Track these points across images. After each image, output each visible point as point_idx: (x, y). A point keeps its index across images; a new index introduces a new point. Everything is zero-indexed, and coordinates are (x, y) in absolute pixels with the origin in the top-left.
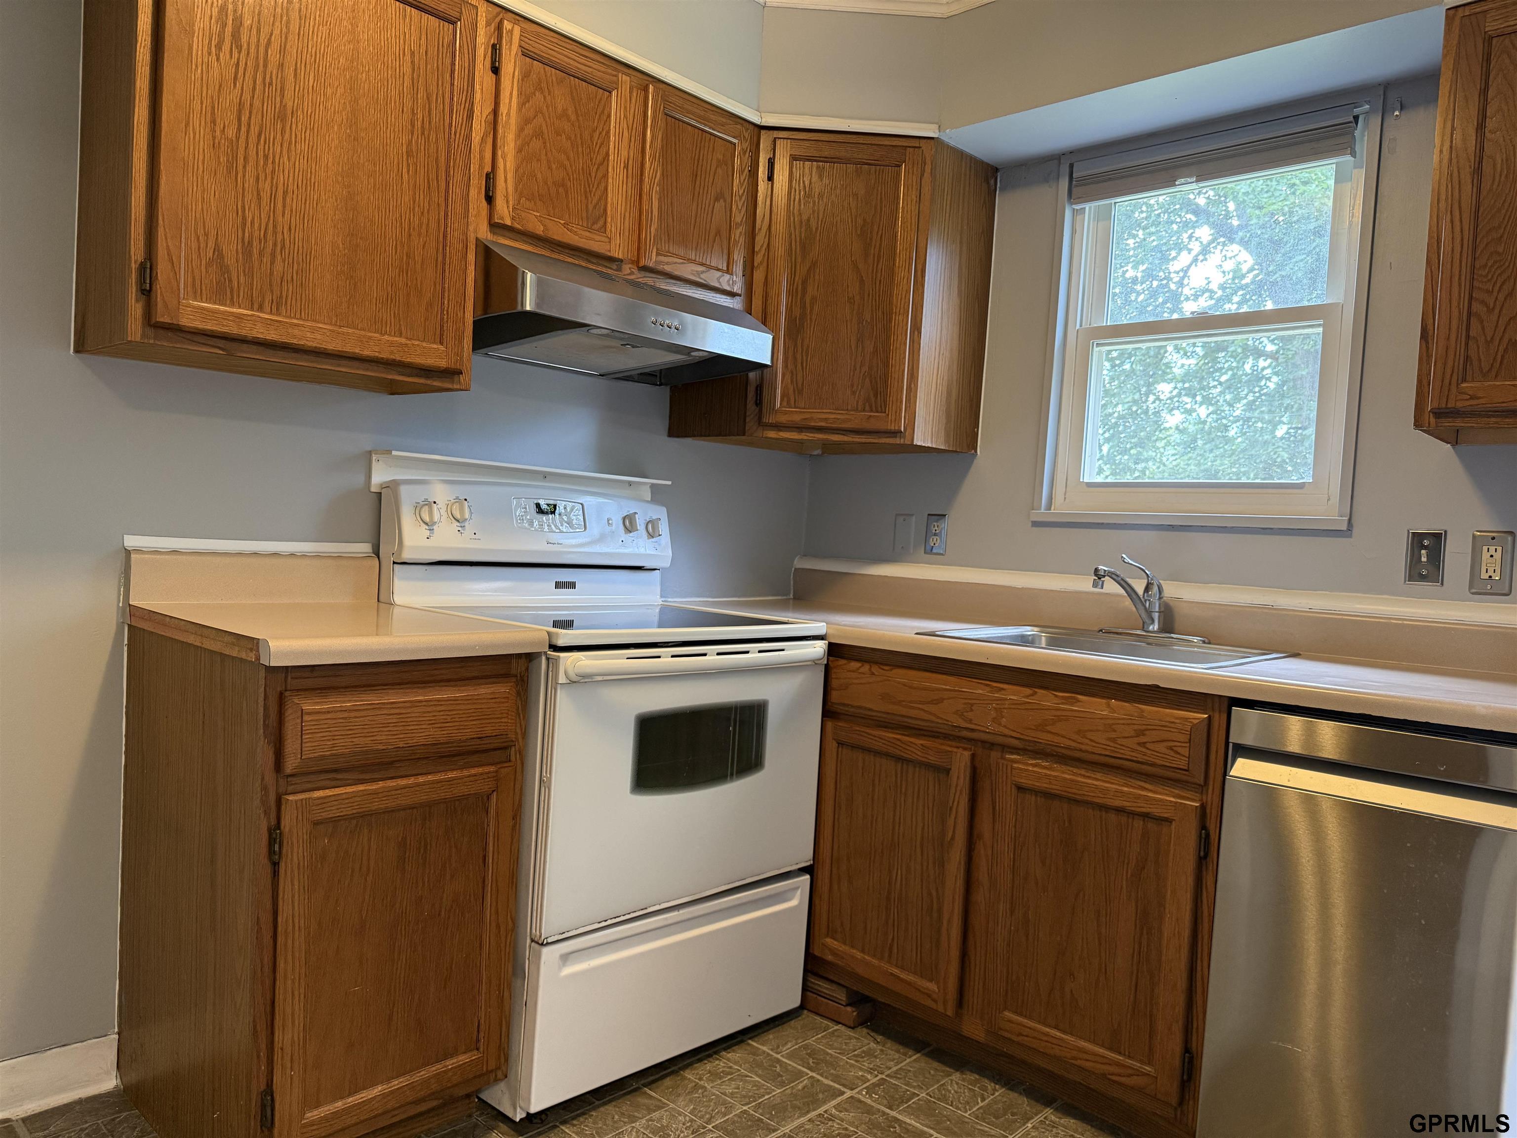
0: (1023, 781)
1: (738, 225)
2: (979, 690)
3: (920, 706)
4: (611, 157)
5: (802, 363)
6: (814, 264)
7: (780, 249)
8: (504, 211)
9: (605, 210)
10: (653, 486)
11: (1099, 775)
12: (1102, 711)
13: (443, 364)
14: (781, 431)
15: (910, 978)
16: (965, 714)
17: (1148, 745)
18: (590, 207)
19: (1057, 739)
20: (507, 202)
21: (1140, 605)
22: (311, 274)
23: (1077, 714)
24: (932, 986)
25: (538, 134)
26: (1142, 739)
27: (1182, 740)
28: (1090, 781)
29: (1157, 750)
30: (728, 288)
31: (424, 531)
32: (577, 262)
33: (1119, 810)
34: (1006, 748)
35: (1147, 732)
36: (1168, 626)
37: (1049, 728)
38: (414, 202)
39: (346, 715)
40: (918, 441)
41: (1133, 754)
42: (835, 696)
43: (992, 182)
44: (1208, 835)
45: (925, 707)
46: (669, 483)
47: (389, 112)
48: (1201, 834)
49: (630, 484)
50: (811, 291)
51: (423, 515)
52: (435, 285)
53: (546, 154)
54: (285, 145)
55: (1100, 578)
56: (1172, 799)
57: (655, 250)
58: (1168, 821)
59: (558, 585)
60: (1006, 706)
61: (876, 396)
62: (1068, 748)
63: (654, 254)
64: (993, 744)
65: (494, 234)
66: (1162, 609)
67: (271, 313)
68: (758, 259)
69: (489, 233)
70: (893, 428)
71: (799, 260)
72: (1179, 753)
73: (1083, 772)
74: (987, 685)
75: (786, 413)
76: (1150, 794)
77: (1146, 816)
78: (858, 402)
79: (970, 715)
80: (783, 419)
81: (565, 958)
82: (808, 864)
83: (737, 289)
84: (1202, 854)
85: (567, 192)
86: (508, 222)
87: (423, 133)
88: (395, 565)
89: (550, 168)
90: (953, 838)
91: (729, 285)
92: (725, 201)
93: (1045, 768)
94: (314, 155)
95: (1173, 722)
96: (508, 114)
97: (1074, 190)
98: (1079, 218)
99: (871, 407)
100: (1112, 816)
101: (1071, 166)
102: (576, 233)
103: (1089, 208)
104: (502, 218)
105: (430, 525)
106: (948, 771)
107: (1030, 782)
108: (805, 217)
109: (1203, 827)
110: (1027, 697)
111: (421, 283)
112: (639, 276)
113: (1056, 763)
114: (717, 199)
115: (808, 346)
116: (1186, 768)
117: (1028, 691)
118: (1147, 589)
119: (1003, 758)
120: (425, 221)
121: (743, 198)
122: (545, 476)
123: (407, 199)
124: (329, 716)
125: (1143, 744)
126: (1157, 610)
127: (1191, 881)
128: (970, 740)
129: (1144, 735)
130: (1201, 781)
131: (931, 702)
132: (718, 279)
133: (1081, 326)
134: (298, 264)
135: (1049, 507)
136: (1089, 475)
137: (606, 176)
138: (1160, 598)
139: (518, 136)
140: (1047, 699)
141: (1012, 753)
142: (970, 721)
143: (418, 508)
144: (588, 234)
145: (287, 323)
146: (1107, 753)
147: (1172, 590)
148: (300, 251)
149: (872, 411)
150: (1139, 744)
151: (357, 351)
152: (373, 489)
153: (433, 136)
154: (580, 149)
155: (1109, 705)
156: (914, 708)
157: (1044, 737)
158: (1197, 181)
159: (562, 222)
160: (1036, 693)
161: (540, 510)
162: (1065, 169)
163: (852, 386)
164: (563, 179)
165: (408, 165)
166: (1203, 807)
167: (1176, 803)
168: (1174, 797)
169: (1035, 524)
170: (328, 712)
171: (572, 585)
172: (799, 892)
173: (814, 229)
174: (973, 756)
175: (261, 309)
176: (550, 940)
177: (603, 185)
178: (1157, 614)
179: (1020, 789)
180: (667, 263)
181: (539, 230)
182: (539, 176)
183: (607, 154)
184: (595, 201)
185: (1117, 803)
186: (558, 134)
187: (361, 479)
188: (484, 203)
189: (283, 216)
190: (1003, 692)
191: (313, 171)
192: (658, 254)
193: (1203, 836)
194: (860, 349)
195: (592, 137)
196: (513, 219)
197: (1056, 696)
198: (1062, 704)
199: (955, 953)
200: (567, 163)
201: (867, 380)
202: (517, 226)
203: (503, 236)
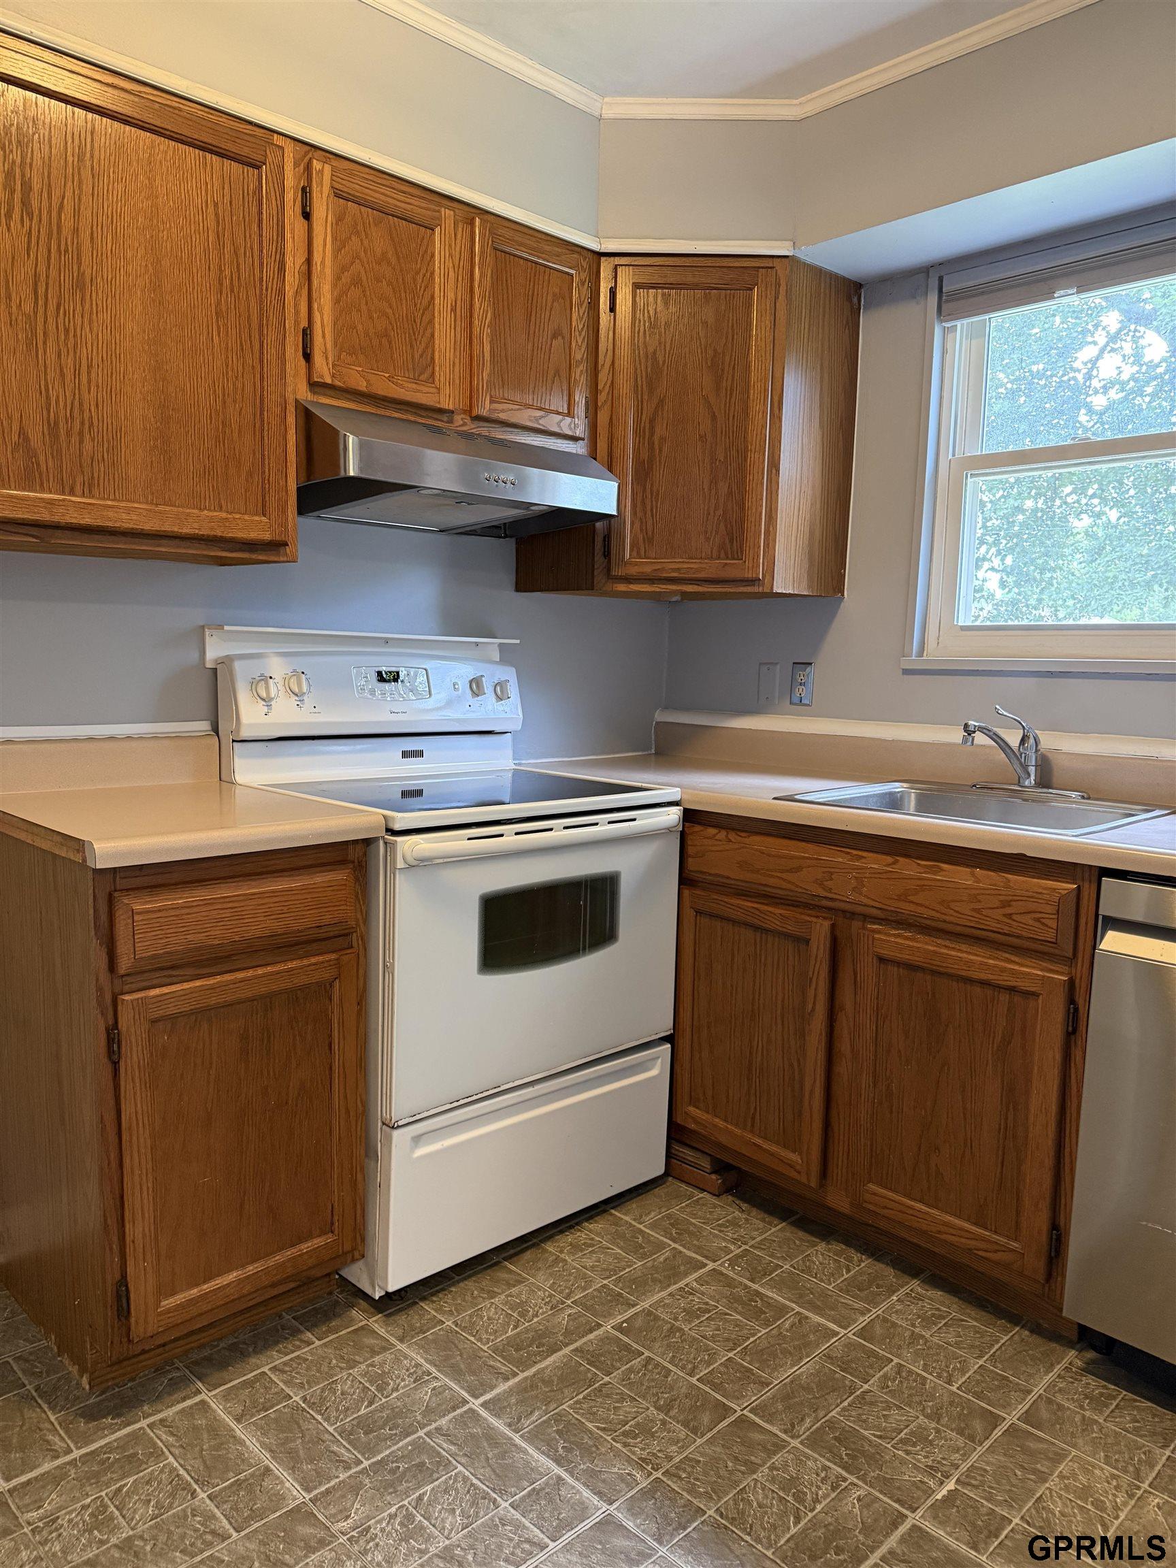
0: (885, 952)
1: (579, 363)
2: (838, 858)
3: (779, 875)
4: (437, 301)
5: (652, 510)
6: (661, 402)
7: (625, 387)
8: (323, 370)
9: (433, 359)
10: (500, 645)
11: (964, 947)
12: (967, 880)
13: (267, 536)
14: (631, 583)
15: (773, 1148)
16: (825, 883)
17: (1014, 917)
18: (417, 356)
19: (920, 910)
20: (327, 358)
21: (1016, 761)
22: (123, 451)
23: (939, 884)
24: (794, 1157)
25: (356, 282)
26: (1008, 910)
27: (1050, 911)
28: (953, 953)
29: (1024, 921)
30: (570, 433)
31: (261, 707)
32: (404, 417)
33: (984, 983)
34: (866, 918)
35: (1013, 903)
36: (1045, 780)
37: (911, 898)
38: (227, 366)
39: (178, 912)
40: (778, 588)
41: (999, 926)
42: (691, 863)
43: (855, 300)
44: (1076, 1010)
45: (784, 876)
46: (518, 641)
47: (195, 271)
48: (1069, 1009)
49: (477, 644)
50: (659, 431)
51: (260, 691)
52: (254, 454)
53: (367, 304)
54: (86, 316)
55: (969, 734)
56: (1039, 973)
57: (488, 398)
58: (1035, 995)
59: (405, 754)
60: (867, 875)
61: (731, 541)
62: (931, 919)
63: (488, 402)
64: (853, 914)
65: (314, 393)
66: (1039, 763)
67: (83, 496)
68: (602, 398)
69: (309, 394)
70: (750, 576)
71: (646, 397)
72: (1047, 926)
73: (947, 943)
74: (848, 853)
75: (636, 564)
76: (1016, 967)
77: (1012, 990)
78: (712, 549)
79: (829, 884)
80: (633, 571)
81: (417, 1140)
82: (668, 1033)
83: (578, 433)
84: (1070, 1029)
85: (390, 343)
86: (329, 381)
87: (232, 291)
88: (235, 744)
89: (371, 318)
90: (813, 1009)
91: (571, 429)
92: (563, 338)
93: (907, 938)
94: (117, 324)
95: (1040, 893)
96: (323, 262)
97: (944, 307)
98: (950, 336)
99: (726, 554)
100: (978, 990)
101: (941, 279)
102: (402, 386)
103: (961, 325)
104: (322, 377)
105: (267, 701)
106: (807, 942)
107: (892, 954)
108: (651, 350)
109: (1071, 1000)
110: (888, 865)
111: (240, 453)
112: (473, 426)
113: (919, 933)
114: (554, 336)
115: (658, 491)
116: (1054, 940)
117: (889, 859)
118: (1023, 741)
119: (864, 928)
120: (240, 385)
121: (583, 333)
122: (386, 641)
123: (219, 363)
124: (159, 915)
125: (1009, 916)
126: (1033, 763)
127: (1058, 1057)
128: (830, 909)
129: (1010, 906)
130: (1070, 954)
131: (790, 871)
132: (559, 424)
133: (954, 455)
134: (108, 442)
135: (921, 654)
136: (964, 619)
137: (431, 322)
138: (1037, 751)
139: (334, 286)
140: (909, 868)
141: (874, 923)
142: (830, 890)
143: (253, 684)
144: (414, 386)
145: (100, 505)
146: (972, 925)
147: (1049, 741)
148: (110, 427)
149: (727, 558)
150: (1004, 915)
151: (176, 530)
152: (209, 665)
153: (243, 295)
154: (403, 295)
155: (973, 875)
156: (773, 876)
157: (906, 908)
158: (1078, 292)
159: (387, 375)
160: (897, 861)
161: (381, 678)
162: (934, 282)
163: (706, 532)
164: (386, 329)
165: (219, 328)
166: (1071, 983)
167: (1044, 976)
168: (1041, 970)
169: (906, 672)
170: (159, 911)
171: (419, 754)
172: (660, 1060)
173: (661, 363)
174: (833, 926)
175: (72, 492)
176: (400, 1123)
177: (429, 331)
178: (1033, 768)
179: (882, 960)
180: (503, 411)
181: (362, 386)
182: (360, 327)
183: (433, 297)
184: (420, 351)
185: (983, 976)
186: (379, 281)
187: (195, 655)
188: (303, 362)
189: (89, 391)
190: (863, 860)
191: (118, 341)
192: (492, 402)
193: (1072, 1011)
194: (713, 492)
195: (415, 280)
196: (333, 376)
197: (919, 864)
198: (925, 873)
199: (817, 1125)
200: (389, 311)
201: (722, 524)
202: (337, 383)
203: (325, 395)
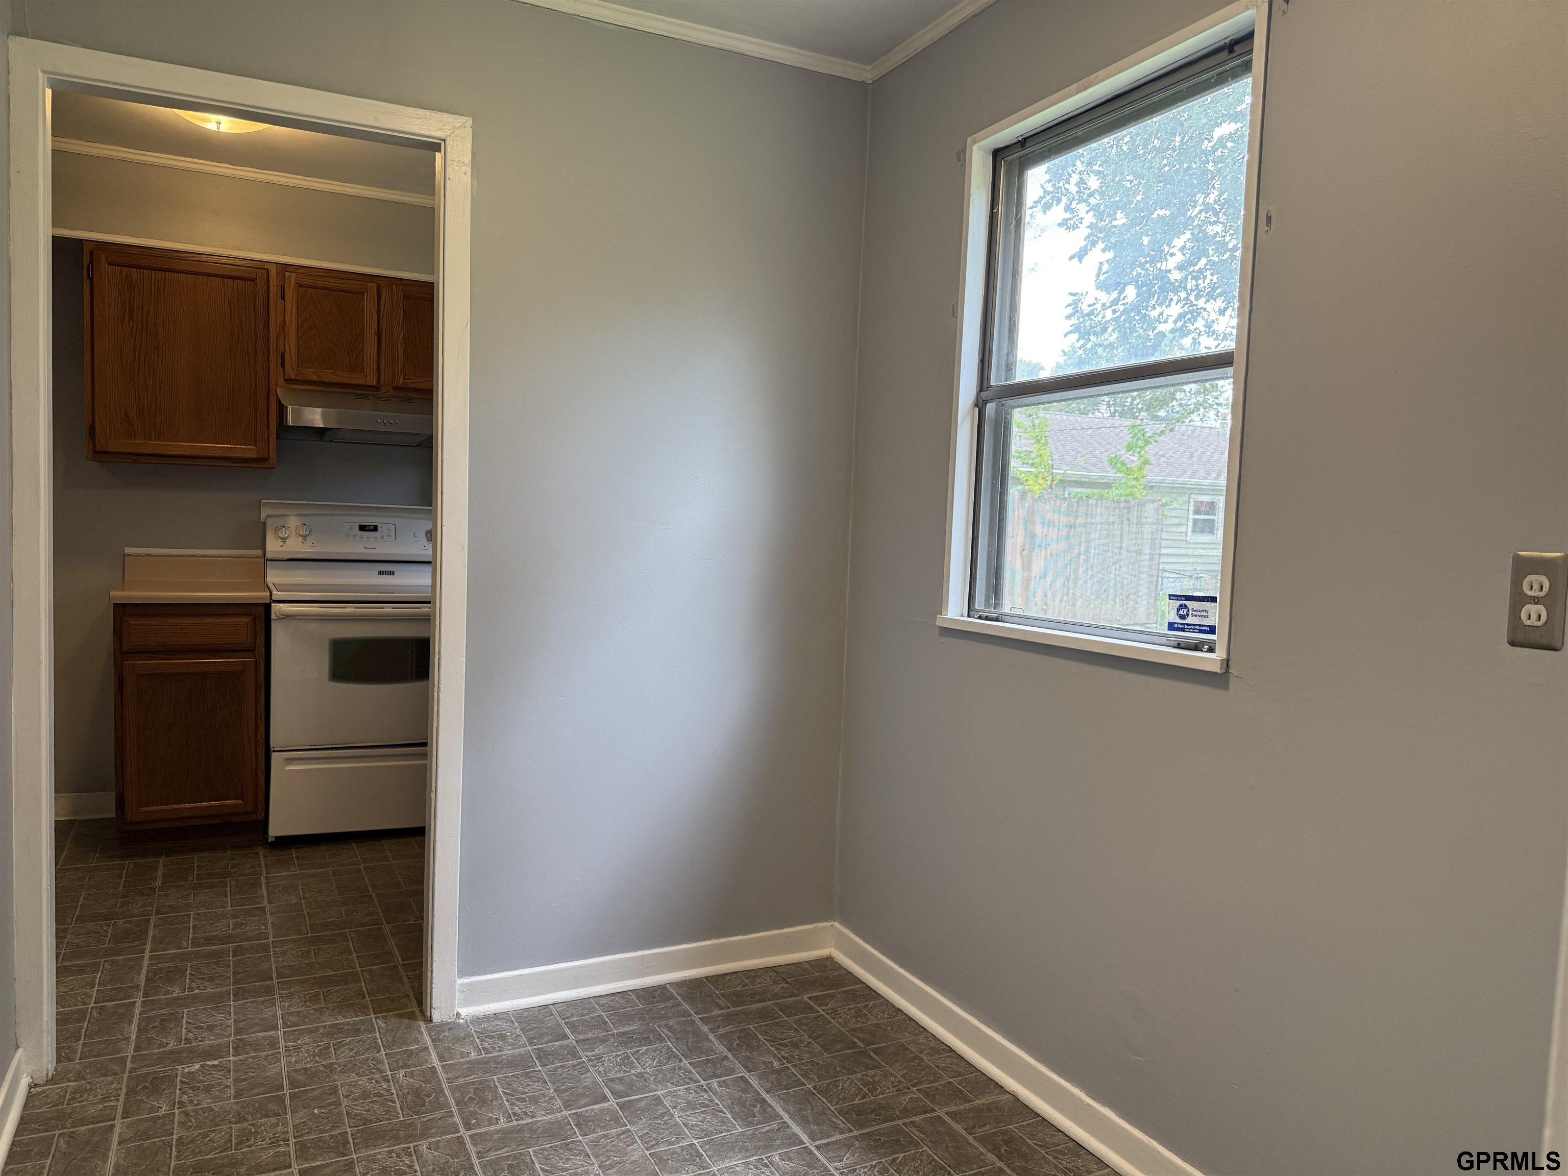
4: (365, 330)
8: (291, 373)
9: (363, 360)
13: (255, 455)
18: (352, 359)
20: (292, 366)
22: (176, 419)
25: (312, 327)
31: (280, 542)
32: (346, 391)
38: (235, 375)
39: (153, 627)
47: (218, 333)
51: (279, 534)
53: (319, 337)
54: (160, 360)
57: (402, 377)
59: (381, 573)
63: (402, 379)
65: (288, 383)
67: (155, 440)
69: (285, 384)
81: (291, 761)
85: (334, 354)
86: (293, 377)
87: (238, 340)
88: (267, 561)
89: (322, 343)
94: (175, 362)
96: (291, 320)
102: (342, 376)
104: (289, 376)
105: (283, 539)
112: (394, 392)
122: (367, 509)
124: (143, 627)
134: (169, 415)
137: (362, 341)
139: (297, 332)
143: (277, 530)
144: (351, 375)
145: (165, 444)
148: (170, 409)
152: (262, 521)
154: (344, 330)
159: (331, 371)
161: (363, 528)
164: (332, 348)
170: (143, 625)
171: (392, 573)
175: (150, 439)
176: (275, 749)
177: (361, 346)
180: (413, 383)
181: (315, 378)
182: (314, 349)
183: (363, 328)
184: (355, 356)
186: (327, 324)
187: (255, 515)
188: (281, 368)
189: (160, 393)
191: (175, 370)
192: (404, 379)
195: (351, 321)
196: (296, 375)
200: (334, 339)
202: (298, 378)
203: (295, 384)
